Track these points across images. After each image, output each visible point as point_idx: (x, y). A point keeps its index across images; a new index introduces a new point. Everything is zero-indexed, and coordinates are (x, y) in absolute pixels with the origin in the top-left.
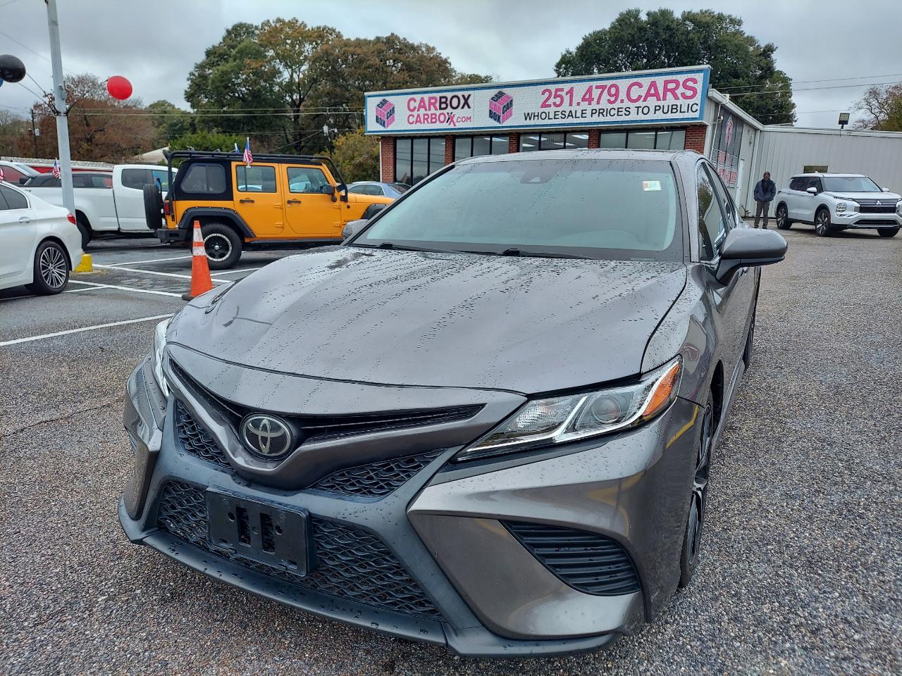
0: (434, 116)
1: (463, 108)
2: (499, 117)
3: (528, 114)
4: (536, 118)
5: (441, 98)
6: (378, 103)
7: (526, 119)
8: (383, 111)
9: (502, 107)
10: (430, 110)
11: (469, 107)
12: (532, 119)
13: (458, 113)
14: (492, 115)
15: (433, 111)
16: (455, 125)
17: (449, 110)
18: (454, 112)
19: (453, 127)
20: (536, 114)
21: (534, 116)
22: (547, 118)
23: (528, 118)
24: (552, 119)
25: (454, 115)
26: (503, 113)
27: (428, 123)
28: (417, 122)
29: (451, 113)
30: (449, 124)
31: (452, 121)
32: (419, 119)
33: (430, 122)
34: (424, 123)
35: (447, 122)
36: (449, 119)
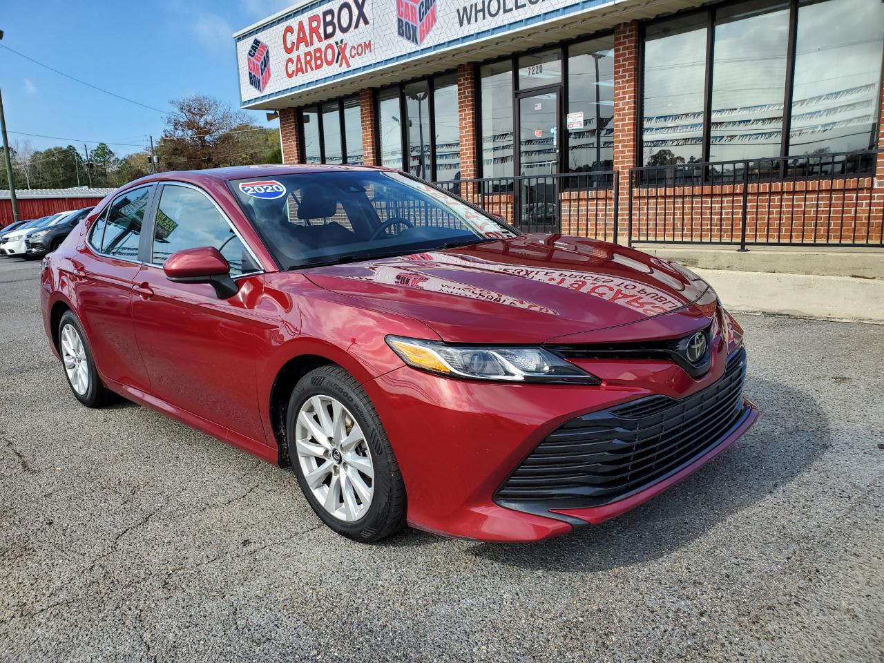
0: (318, 54)
1: (357, 26)
2: (415, 29)
3: (465, 9)
4: (480, 15)
5: (325, 14)
6: (249, 48)
7: (461, 24)
8: (255, 61)
9: (417, 6)
10: (312, 44)
11: (366, 22)
12: (473, 19)
13: (352, 38)
14: (405, 30)
15: (317, 44)
16: (348, 65)
17: (339, 35)
18: (346, 37)
19: (347, 70)
20: (480, 7)
21: (477, 12)
22: (501, 11)
23: (465, 22)
24: (511, 10)
25: (346, 44)
26: (421, 20)
27: (312, 70)
28: (299, 70)
29: (342, 42)
30: (340, 66)
31: (344, 57)
32: (299, 66)
33: (314, 66)
34: (307, 72)
35: (337, 62)
36: (339, 54)
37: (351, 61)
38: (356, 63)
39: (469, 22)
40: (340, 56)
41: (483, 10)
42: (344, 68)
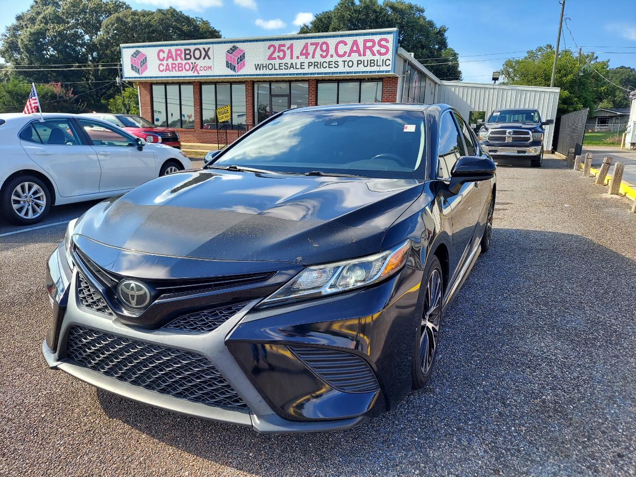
0: (180, 65)
1: (204, 59)
2: (235, 67)
3: (258, 65)
4: (265, 68)
5: (185, 50)
6: (133, 53)
7: (256, 69)
8: (137, 60)
9: (236, 58)
10: (176, 60)
11: (209, 58)
13: (201, 63)
14: (230, 66)
15: (179, 61)
16: (198, 73)
17: (193, 60)
18: (197, 62)
19: (197, 75)
20: (264, 65)
21: (263, 67)
22: (273, 69)
23: (258, 69)
24: (277, 69)
25: (197, 65)
26: (238, 64)
27: (176, 71)
28: (166, 70)
29: (195, 63)
30: (194, 72)
31: (196, 69)
32: (168, 68)
33: (177, 70)
34: (172, 71)
35: (192, 71)
36: (193, 68)
37: (200, 72)
38: (202, 73)
39: (260, 70)
40: (194, 68)
41: (266, 67)
42: (196, 74)
